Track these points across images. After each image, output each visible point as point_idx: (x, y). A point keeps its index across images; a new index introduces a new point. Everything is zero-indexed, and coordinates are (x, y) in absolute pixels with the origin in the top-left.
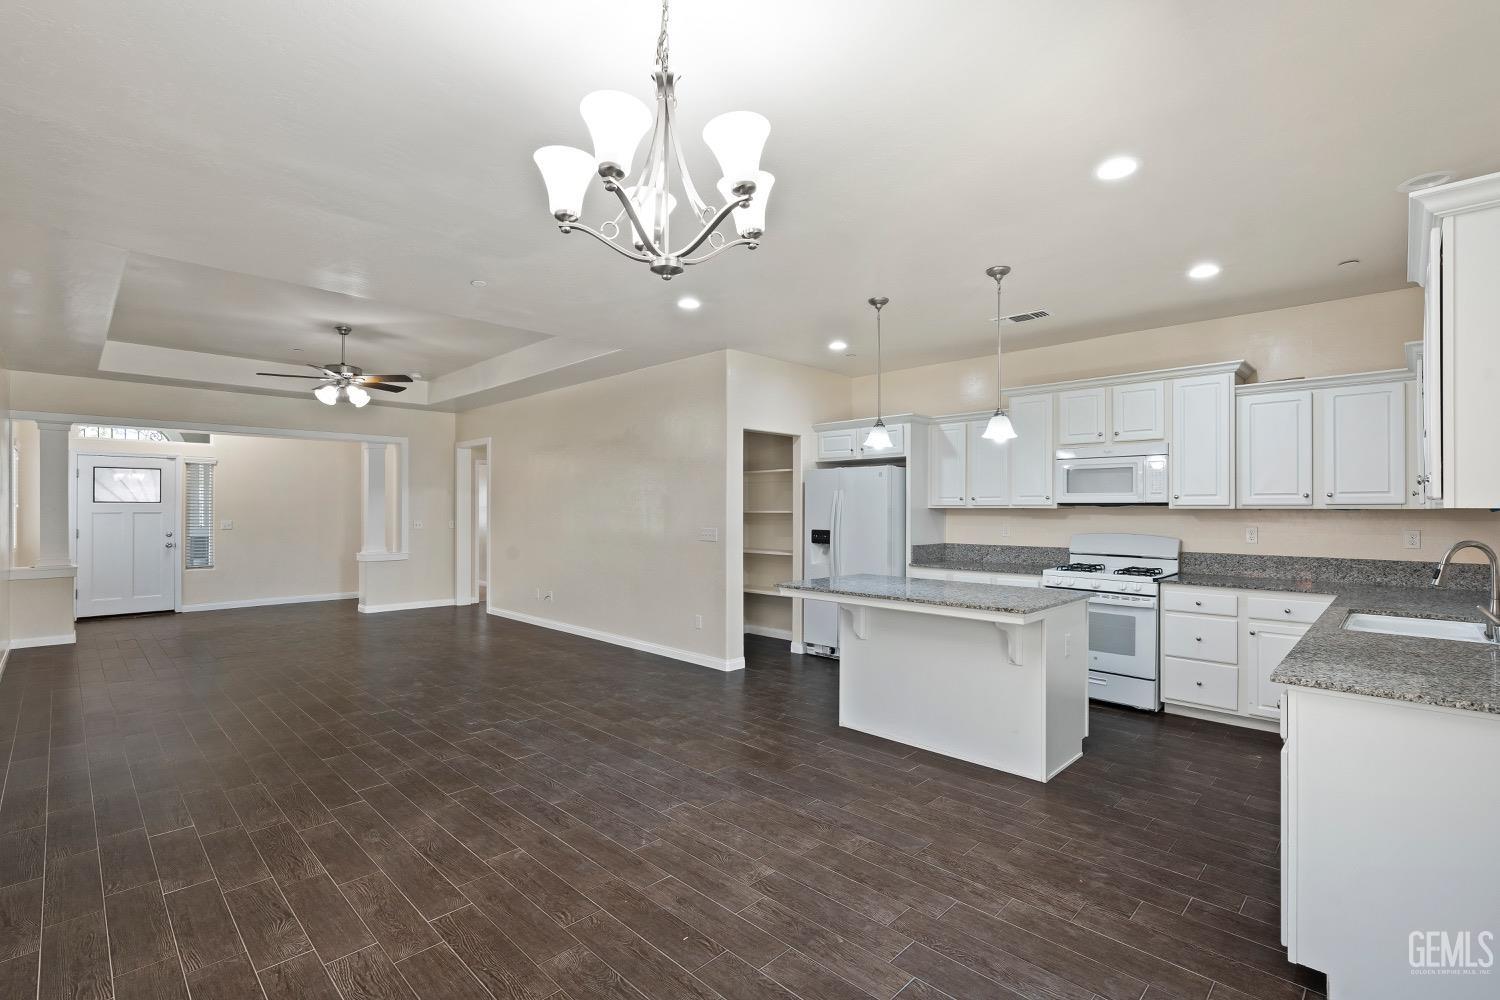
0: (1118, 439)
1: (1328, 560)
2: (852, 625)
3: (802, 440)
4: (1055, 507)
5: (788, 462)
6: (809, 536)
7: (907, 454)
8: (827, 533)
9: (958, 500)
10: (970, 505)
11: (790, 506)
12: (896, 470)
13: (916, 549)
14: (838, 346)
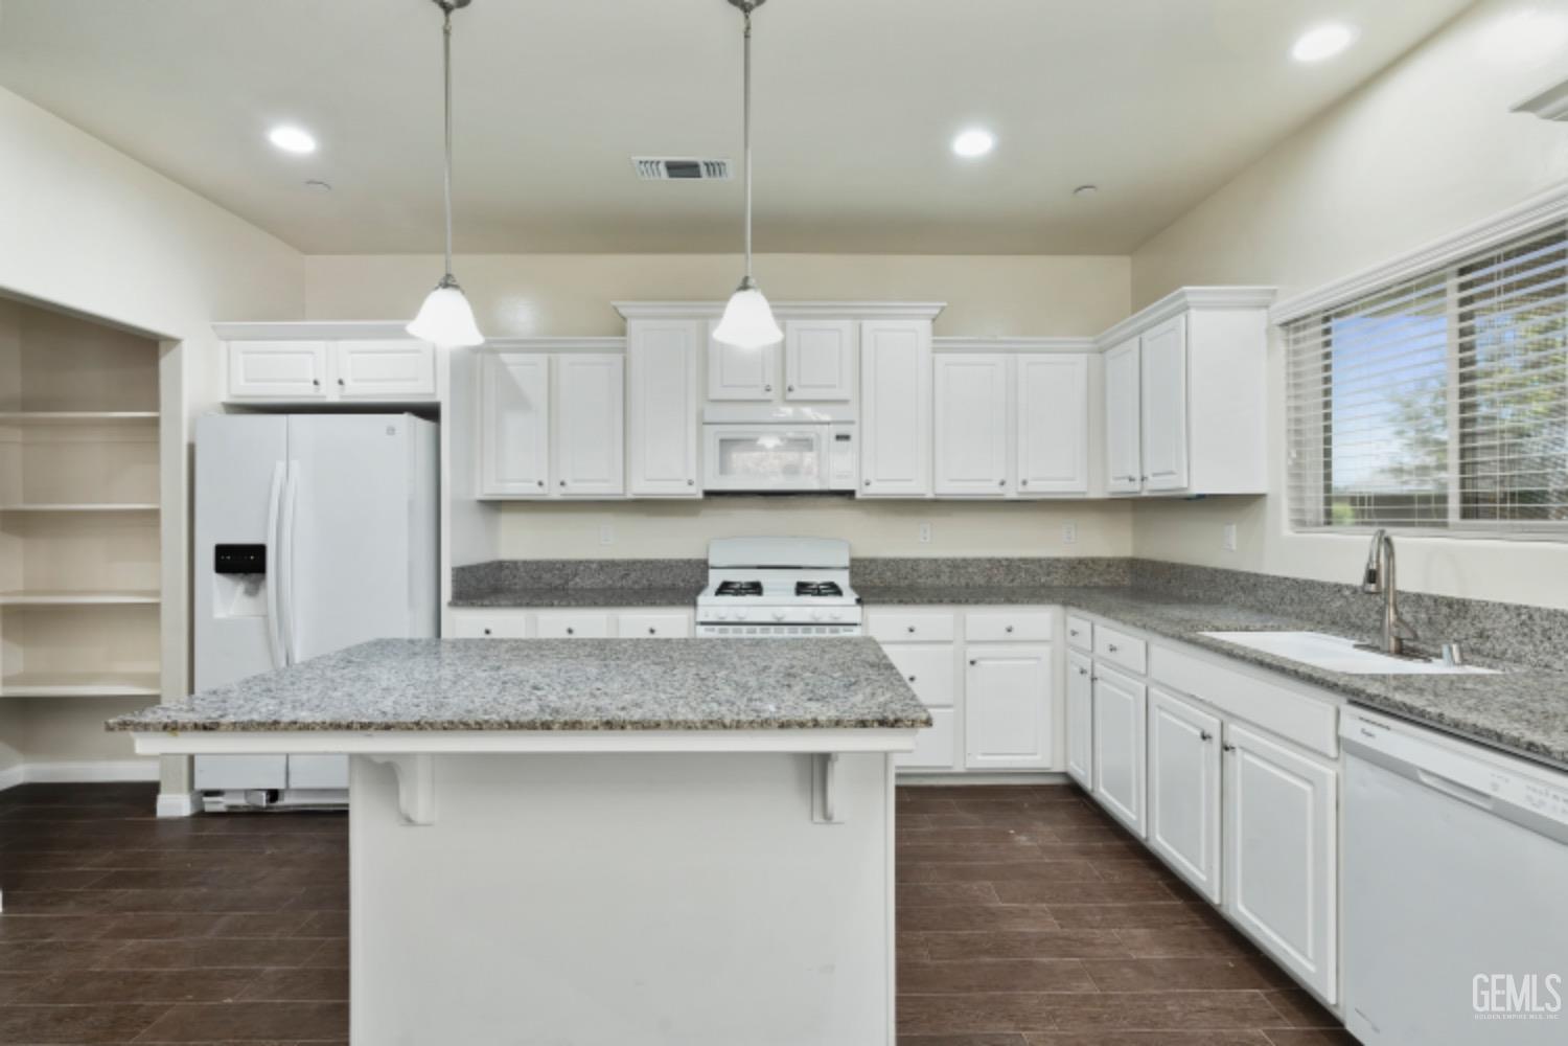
0: (791, 396)
1: (999, 561)
2: (397, 793)
3: (187, 348)
4: (700, 496)
5: (150, 393)
6: (206, 559)
7: (444, 398)
8: (259, 551)
9: (535, 485)
10: (556, 494)
11: (155, 491)
12: (423, 425)
13: (462, 574)
14: (292, 140)
